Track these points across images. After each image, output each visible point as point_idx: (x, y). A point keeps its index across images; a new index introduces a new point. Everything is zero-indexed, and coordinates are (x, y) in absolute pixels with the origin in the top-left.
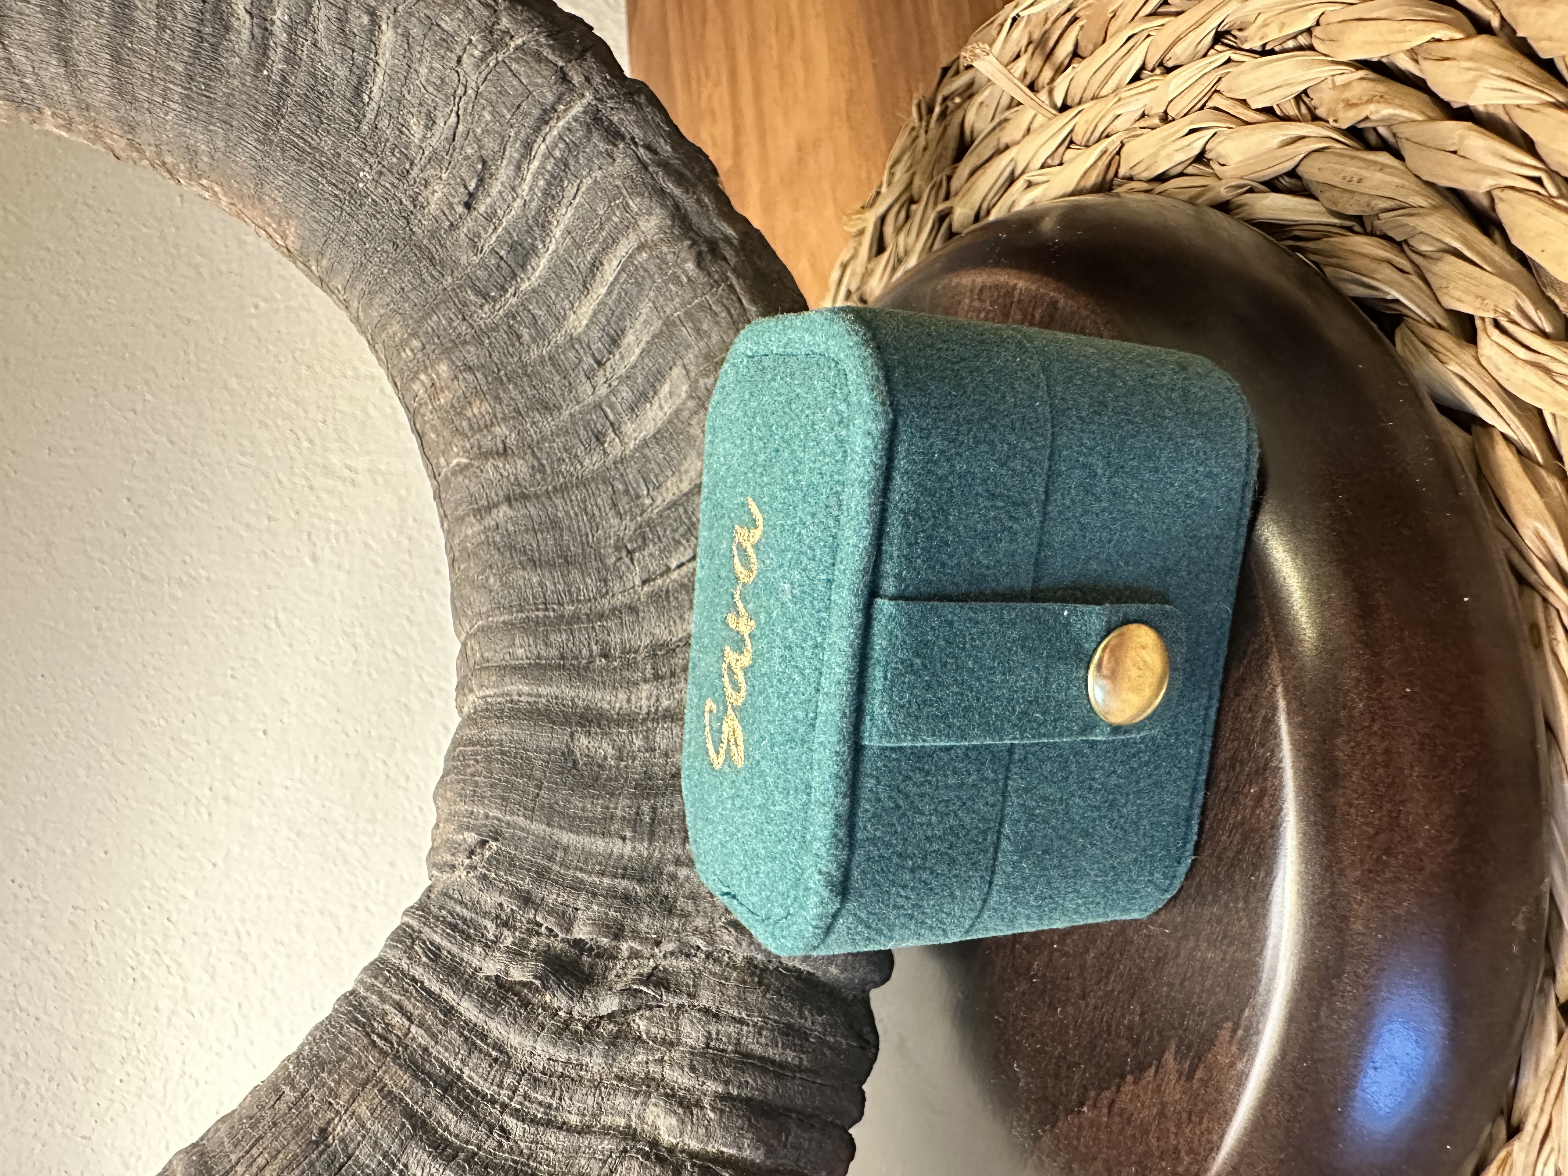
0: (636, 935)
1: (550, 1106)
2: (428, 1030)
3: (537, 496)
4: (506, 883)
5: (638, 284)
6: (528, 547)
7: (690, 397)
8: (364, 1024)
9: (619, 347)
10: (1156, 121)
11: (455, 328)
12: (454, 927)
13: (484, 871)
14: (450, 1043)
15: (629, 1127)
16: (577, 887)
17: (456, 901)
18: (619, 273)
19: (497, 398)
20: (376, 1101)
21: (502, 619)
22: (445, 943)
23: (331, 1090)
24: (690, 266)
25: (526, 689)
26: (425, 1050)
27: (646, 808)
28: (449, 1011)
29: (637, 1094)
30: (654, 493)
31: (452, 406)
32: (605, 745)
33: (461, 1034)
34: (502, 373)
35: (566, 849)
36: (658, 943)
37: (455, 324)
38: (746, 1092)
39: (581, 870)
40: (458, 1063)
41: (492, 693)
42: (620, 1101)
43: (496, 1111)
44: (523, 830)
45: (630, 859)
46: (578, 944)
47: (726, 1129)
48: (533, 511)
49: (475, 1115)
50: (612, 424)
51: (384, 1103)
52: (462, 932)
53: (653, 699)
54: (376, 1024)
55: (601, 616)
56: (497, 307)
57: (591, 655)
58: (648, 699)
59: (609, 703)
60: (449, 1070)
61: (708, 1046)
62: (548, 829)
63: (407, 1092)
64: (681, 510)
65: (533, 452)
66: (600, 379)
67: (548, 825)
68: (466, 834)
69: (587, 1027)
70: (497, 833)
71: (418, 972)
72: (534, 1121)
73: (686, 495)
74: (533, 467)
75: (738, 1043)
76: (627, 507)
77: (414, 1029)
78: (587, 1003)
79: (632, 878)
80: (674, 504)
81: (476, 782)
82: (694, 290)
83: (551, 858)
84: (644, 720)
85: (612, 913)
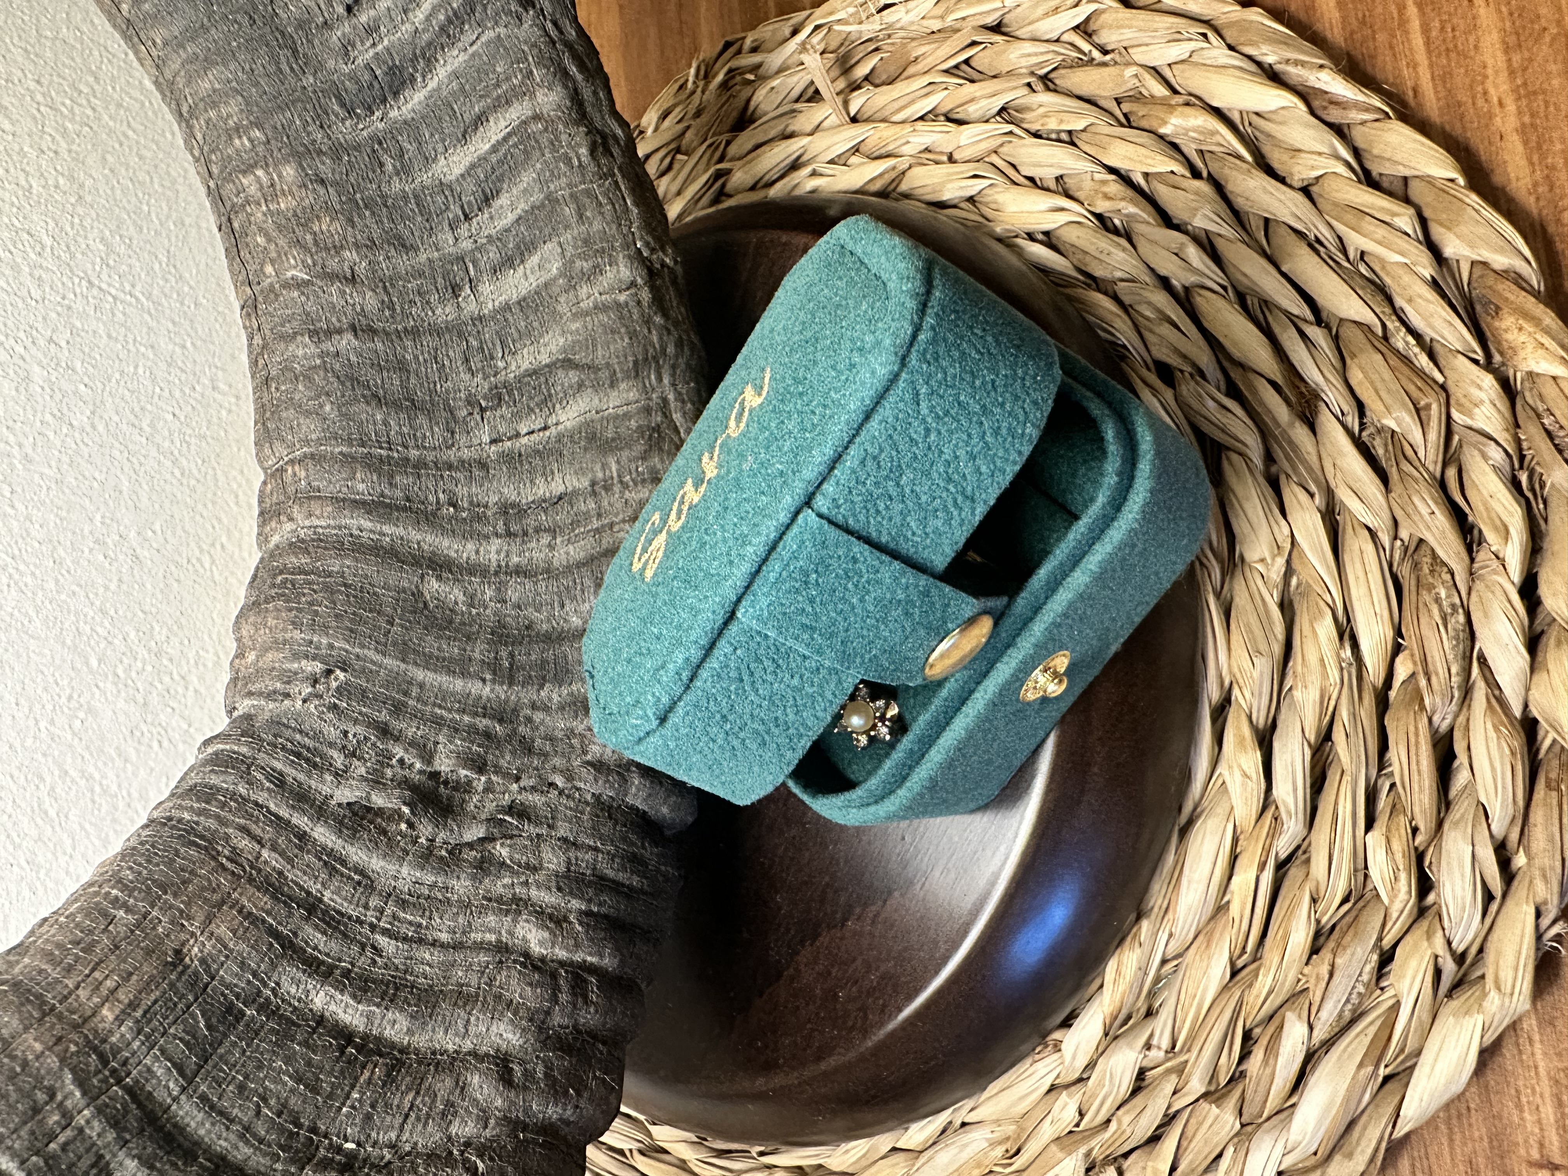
0: (498, 770)
1: (420, 925)
2: (282, 854)
3: (387, 334)
4: (360, 713)
5: (525, 152)
6: (371, 382)
7: (562, 274)
8: (206, 848)
9: (489, 206)
10: (945, 158)
11: (309, 134)
12: (298, 755)
13: (333, 700)
14: (308, 866)
15: (499, 941)
16: (438, 722)
17: (294, 730)
18: (509, 135)
19: (351, 221)
20: (236, 922)
21: (337, 450)
22: (288, 770)
23: (181, 911)
24: (584, 151)
25: (368, 524)
26: (280, 873)
27: (504, 654)
28: (303, 836)
29: (508, 912)
30: (509, 358)
31: (295, 215)
32: (456, 591)
33: (320, 859)
34: (358, 196)
35: (421, 686)
36: (518, 779)
37: (310, 129)
38: (603, 910)
39: (440, 707)
40: (319, 886)
41: (324, 524)
42: (491, 919)
43: (366, 930)
44: (373, 662)
45: (489, 700)
46: (435, 775)
47: (591, 940)
48: (380, 345)
49: (345, 936)
50: (470, 281)
51: (246, 924)
52: (307, 760)
53: (503, 555)
54: (220, 848)
55: (450, 467)
56: (361, 126)
57: (438, 502)
58: (498, 552)
59: (457, 551)
60: (309, 893)
61: (569, 870)
62: (403, 666)
63: (268, 913)
64: (542, 379)
65: (385, 287)
66: (463, 230)
67: (403, 661)
68: (304, 662)
69: (450, 852)
70: (344, 663)
71: (261, 797)
72: (405, 939)
73: (547, 366)
74: (383, 302)
75: (594, 869)
76: (479, 365)
77: (265, 854)
78: (452, 831)
79: (493, 717)
80: (534, 373)
81: (316, 612)
82: (583, 175)
83: (406, 694)
84: (496, 573)
85: (475, 748)
